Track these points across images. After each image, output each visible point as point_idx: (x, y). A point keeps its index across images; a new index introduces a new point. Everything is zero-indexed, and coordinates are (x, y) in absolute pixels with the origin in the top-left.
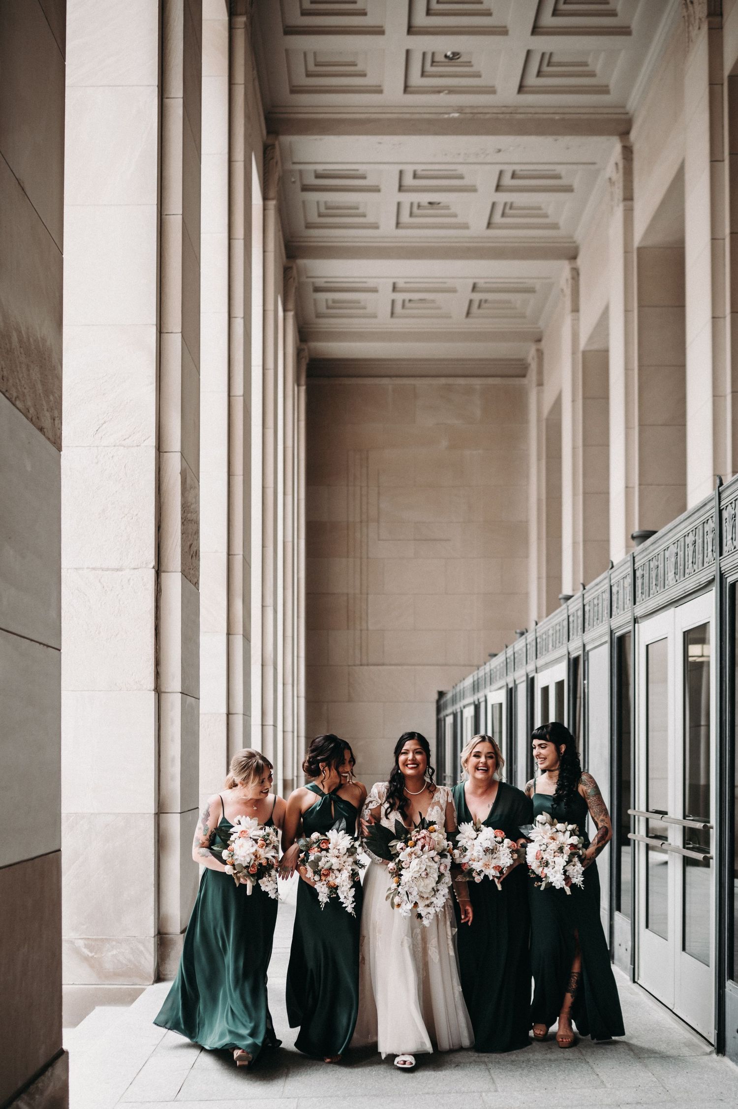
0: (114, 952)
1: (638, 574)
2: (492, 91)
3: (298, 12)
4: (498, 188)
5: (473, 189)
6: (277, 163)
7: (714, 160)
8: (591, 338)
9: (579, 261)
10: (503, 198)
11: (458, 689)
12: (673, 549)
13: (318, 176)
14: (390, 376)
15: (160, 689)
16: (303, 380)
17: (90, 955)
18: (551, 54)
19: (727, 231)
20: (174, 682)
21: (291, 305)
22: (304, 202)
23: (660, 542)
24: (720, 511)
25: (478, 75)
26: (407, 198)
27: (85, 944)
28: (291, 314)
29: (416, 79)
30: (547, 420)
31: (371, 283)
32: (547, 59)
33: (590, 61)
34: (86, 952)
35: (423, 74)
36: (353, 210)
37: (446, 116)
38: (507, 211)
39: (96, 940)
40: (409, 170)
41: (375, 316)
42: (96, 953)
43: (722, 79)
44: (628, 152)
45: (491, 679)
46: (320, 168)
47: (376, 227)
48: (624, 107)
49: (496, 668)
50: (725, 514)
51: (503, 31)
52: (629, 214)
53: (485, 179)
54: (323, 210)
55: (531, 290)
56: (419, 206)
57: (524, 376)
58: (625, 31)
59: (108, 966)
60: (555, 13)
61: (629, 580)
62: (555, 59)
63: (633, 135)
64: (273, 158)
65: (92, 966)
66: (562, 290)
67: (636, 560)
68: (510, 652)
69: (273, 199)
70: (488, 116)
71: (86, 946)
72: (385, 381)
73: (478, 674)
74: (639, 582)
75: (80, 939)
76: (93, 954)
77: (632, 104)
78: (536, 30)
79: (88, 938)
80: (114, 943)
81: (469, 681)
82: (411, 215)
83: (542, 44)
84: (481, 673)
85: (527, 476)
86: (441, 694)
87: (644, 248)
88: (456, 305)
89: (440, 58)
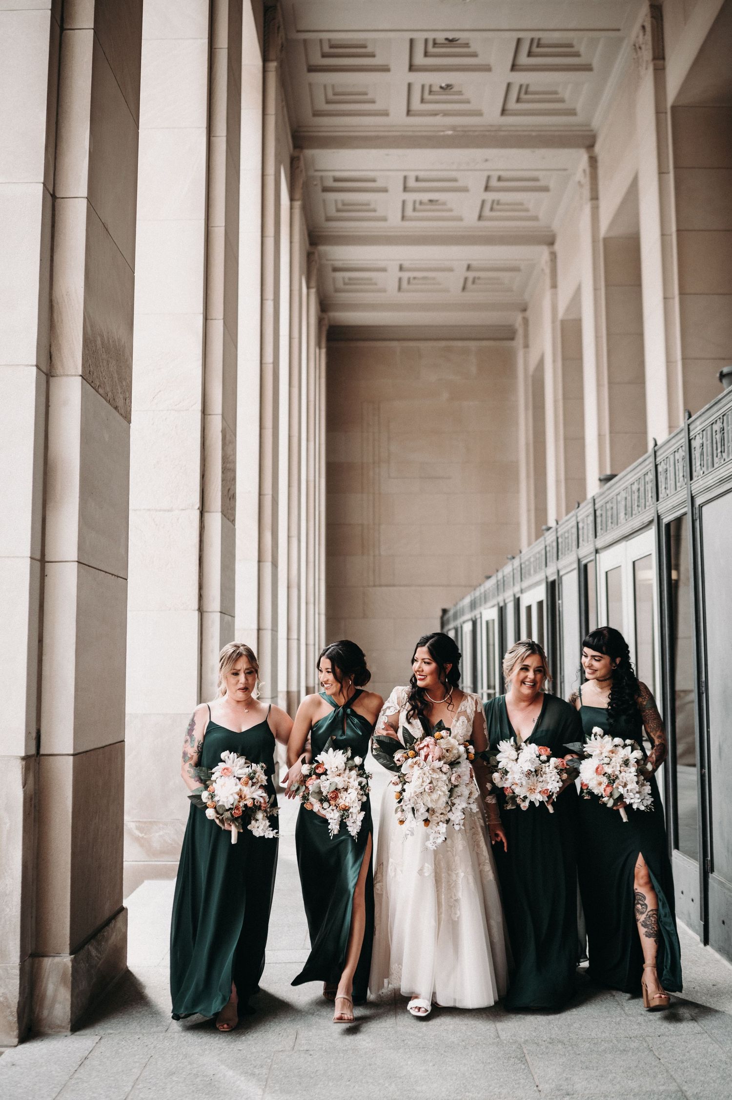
0: (161, 833)
1: (598, 513)
2: (479, 113)
3: (319, 55)
4: (487, 188)
5: (465, 190)
6: (301, 171)
7: (662, 172)
8: (568, 309)
9: (557, 247)
10: (490, 196)
11: (458, 607)
12: (623, 494)
13: (336, 180)
14: (398, 340)
15: (203, 609)
16: (324, 344)
17: (141, 835)
18: (528, 86)
19: (674, 228)
20: (214, 603)
21: (313, 283)
22: (324, 201)
23: (614, 487)
24: (656, 466)
25: (468, 102)
26: (410, 197)
27: (136, 826)
28: (313, 291)
29: (416, 105)
30: (533, 376)
31: (381, 264)
32: (525, 89)
33: (560, 90)
34: (137, 833)
35: (422, 101)
36: (365, 207)
37: (442, 133)
38: (495, 206)
39: (145, 823)
40: (412, 175)
41: (385, 291)
42: (146, 834)
43: (666, 108)
44: (593, 161)
45: (485, 598)
46: (338, 174)
47: (384, 219)
48: (589, 125)
49: (489, 589)
50: (660, 469)
51: (487, 68)
52: (595, 211)
53: (475, 183)
54: (340, 206)
55: (516, 269)
56: (421, 203)
57: (512, 339)
58: (588, 68)
59: (156, 845)
60: (530, 54)
61: (591, 518)
62: (531, 89)
63: (597, 148)
64: (298, 167)
65: (142, 846)
66: (543, 270)
67: (596, 501)
68: (500, 575)
69: (298, 200)
70: (477, 133)
71: (138, 828)
72: (395, 344)
73: (474, 594)
74: (599, 520)
75: (133, 821)
76: (143, 835)
77: (596, 123)
78: (514, 67)
79: (139, 821)
80: (161, 825)
81: (467, 601)
82: (414, 210)
83: (519, 78)
84: (477, 593)
85: (517, 424)
86: (445, 611)
87: (611, 238)
88: (454, 281)
89: (436, 88)
